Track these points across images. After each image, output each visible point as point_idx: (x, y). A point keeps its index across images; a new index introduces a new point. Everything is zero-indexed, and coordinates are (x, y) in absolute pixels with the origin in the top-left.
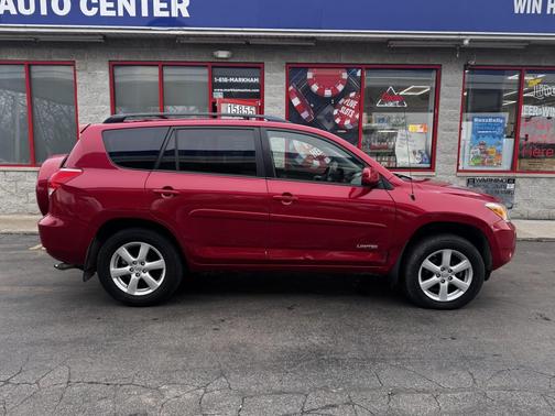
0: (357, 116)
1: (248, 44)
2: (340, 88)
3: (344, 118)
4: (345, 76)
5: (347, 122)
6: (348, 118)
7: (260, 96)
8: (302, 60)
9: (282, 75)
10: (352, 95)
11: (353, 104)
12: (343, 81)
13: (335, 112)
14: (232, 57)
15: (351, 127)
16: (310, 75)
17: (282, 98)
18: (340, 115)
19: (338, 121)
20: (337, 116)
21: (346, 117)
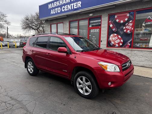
0: (132, 29)
1: (96, 11)
2: (126, 19)
3: (127, 29)
4: (128, 15)
5: (128, 31)
6: (129, 29)
7: (100, 25)
8: (113, 12)
9: (107, 18)
10: (131, 21)
11: (131, 24)
12: (127, 17)
13: (124, 28)
14: (94, 15)
15: (130, 33)
16: (116, 17)
17: (106, 25)
18: (126, 29)
19: (125, 31)
20: (125, 29)
21: (128, 29)
